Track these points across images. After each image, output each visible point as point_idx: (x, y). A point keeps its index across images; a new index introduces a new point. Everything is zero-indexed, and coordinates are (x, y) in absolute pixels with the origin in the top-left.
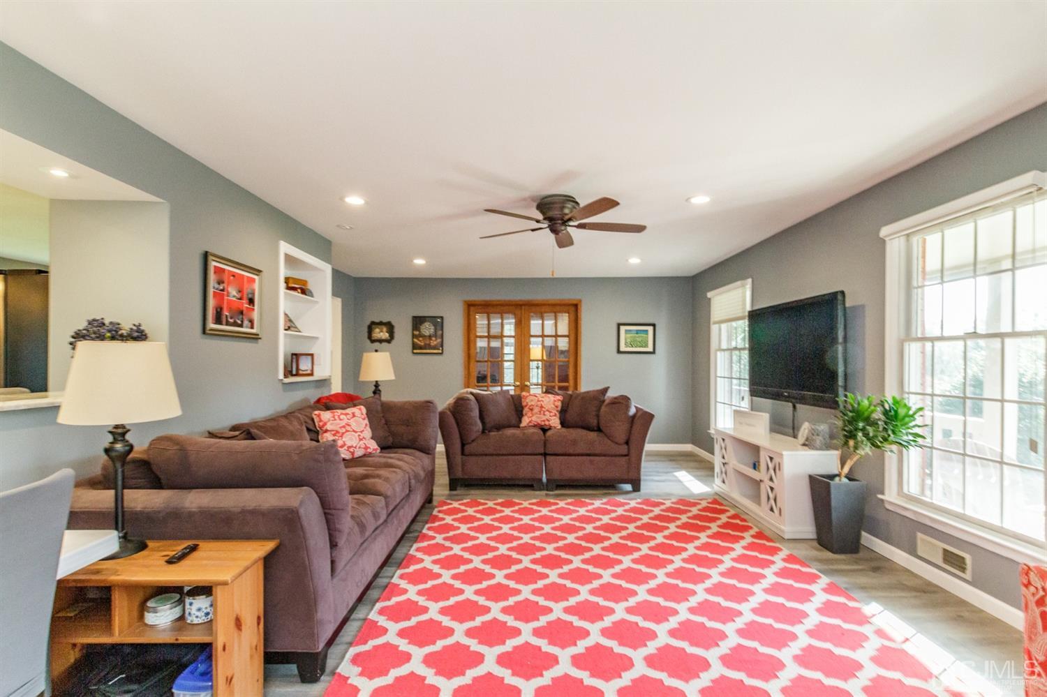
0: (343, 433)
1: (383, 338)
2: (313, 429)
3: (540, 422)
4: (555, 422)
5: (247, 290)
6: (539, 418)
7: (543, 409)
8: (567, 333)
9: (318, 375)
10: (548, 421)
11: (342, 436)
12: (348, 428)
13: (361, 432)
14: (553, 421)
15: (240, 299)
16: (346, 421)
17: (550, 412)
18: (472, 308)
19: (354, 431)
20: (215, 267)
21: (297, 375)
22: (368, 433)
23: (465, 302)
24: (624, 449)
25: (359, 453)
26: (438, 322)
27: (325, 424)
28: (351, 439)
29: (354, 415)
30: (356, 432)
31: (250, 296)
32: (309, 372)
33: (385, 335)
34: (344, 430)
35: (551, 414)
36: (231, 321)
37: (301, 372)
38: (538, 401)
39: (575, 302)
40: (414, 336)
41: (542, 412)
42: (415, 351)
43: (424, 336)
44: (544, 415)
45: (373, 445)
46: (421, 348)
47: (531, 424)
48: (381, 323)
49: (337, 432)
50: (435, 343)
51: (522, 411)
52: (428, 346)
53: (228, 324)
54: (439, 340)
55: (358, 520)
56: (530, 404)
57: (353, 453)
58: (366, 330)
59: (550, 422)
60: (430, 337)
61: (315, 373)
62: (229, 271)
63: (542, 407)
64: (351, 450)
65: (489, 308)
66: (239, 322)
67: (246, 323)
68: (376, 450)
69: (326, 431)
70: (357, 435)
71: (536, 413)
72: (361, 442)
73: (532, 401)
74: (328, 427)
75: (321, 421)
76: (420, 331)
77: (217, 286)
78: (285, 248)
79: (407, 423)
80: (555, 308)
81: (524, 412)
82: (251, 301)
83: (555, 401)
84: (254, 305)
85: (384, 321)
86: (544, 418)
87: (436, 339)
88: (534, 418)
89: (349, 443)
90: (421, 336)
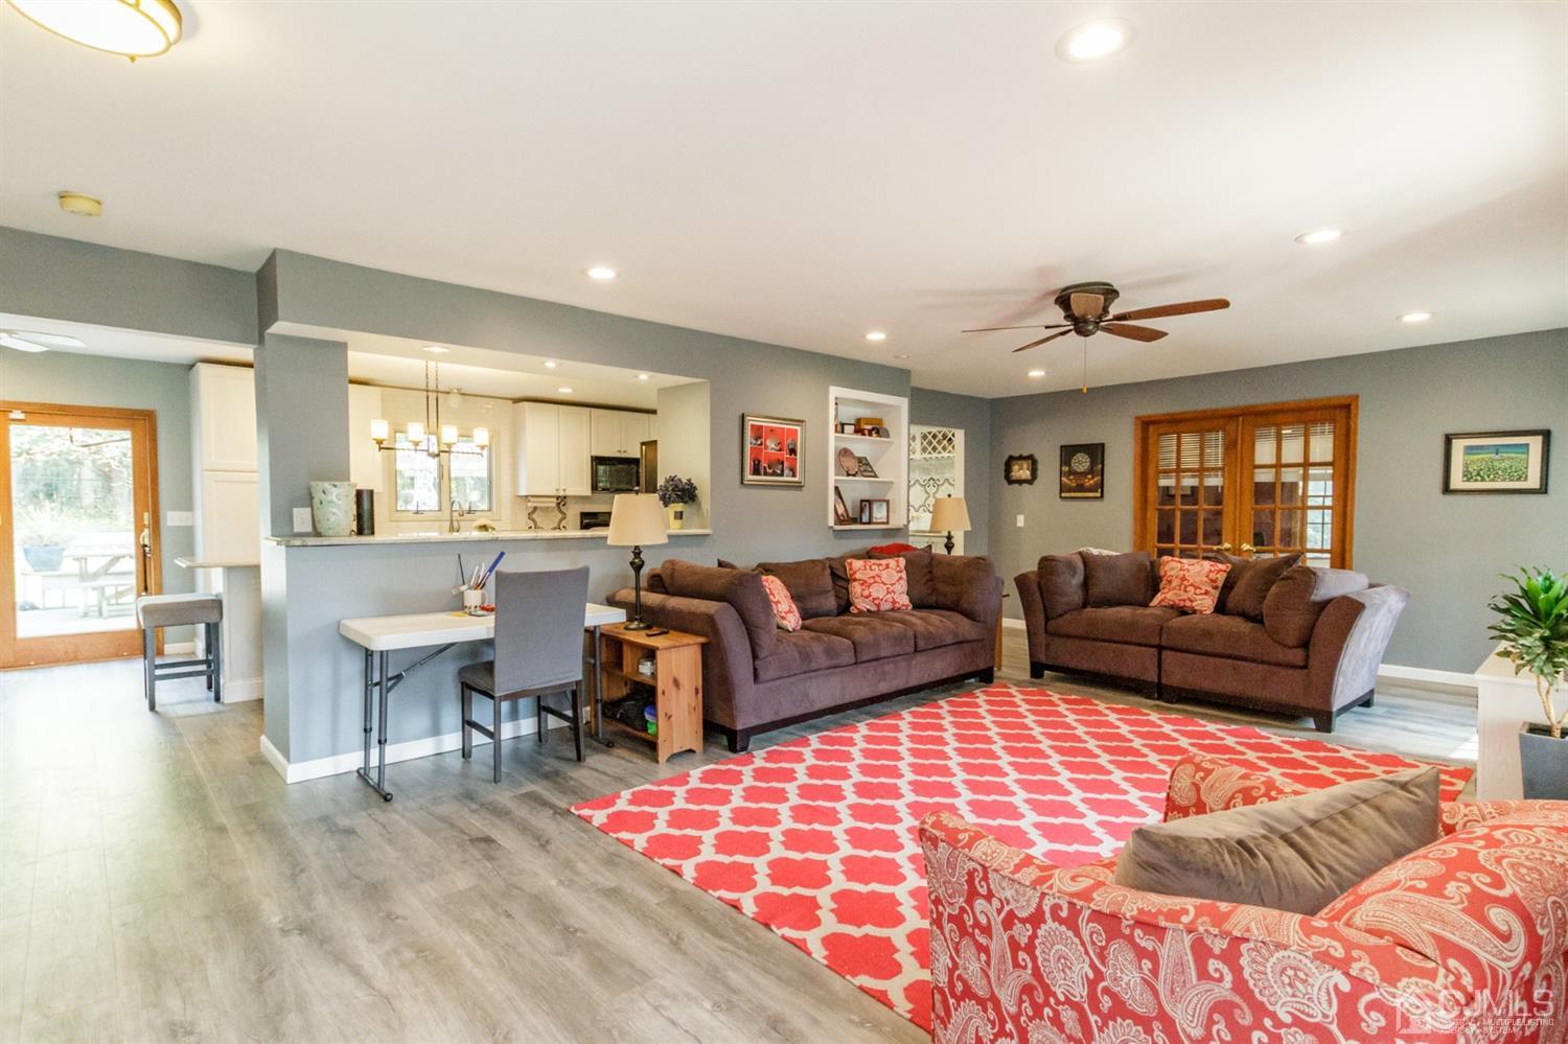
0: (871, 584)
1: (1024, 477)
2: (844, 576)
3: (1177, 602)
4: (1206, 604)
5: (788, 442)
6: (1176, 594)
7: (1185, 582)
8: (1330, 458)
9: (893, 524)
10: (1192, 601)
11: (869, 587)
12: (877, 579)
13: (892, 585)
14: (1199, 602)
15: (780, 450)
16: (877, 571)
17: (1196, 588)
18: (1148, 428)
19: (883, 583)
20: (752, 425)
21: (869, 523)
22: (902, 587)
23: (1138, 418)
24: (1296, 656)
25: (886, 606)
26: (1096, 452)
27: (855, 573)
28: (877, 591)
29: (887, 567)
30: (885, 584)
31: (791, 447)
32: (885, 520)
33: (1026, 474)
34: (872, 581)
35: (1198, 591)
36: (770, 471)
37: (874, 520)
38: (1181, 570)
39: (1344, 402)
40: (1061, 474)
41: (1183, 587)
42: (1063, 495)
43: (1075, 473)
44: (1186, 591)
45: (904, 600)
46: (1071, 490)
47: (1163, 604)
48: (1021, 458)
49: (866, 582)
50: (1092, 482)
51: (1158, 584)
52: (1081, 488)
53: (766, 474)
54: (1098, 478)
55: (803, 650)
56: (1169, 574)
57: (878, 606)
58: (1003, 467)
59: (1194, 604)
60: (1084, 474)
61: (890, 521)
62: (766, 427)
63: (1184, 579)
64: (877, 602)
65: (1177, 423)
66: (779, 472)
67: (786, 472)
68: (907, 606)
69: (855, 580)
70: (885, 587)
71: (1174, 588)
72: (889, 596)
73: (1173, 569)
74: (858, 576)
75: (851, 569)
76: (1070, 466)
77: (754, 442)
78: (835, 392)
79: (952, 580)
80: (1306, 415)
81: (1161, 586)
82: (793, 451)
83: (1211, 571)
84: (796, 455)
85: (1025, 454)
86: (1185, 596)
87: (1093, 478)
88: (1170, 595)
89: (875, 595)
90: (1071, 472)
